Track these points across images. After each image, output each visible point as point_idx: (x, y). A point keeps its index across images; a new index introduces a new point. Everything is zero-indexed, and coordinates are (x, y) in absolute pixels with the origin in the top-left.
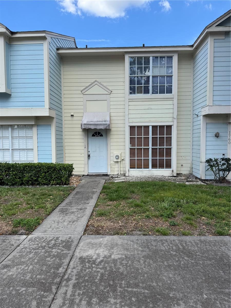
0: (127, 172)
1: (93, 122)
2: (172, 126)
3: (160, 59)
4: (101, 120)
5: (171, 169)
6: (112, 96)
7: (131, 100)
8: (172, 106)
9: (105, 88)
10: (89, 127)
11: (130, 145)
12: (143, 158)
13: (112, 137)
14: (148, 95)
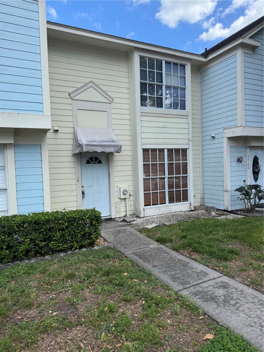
0: (142, 212)
1: (95, 142)
2: (188, 150)
3: (173, 66)
4: (106, 139)
5: (189, 202)
6: (113, 105)
7: (143, 114)
8: (186, 126)
9: (104, 93)
10: (94, 149)
11: (144, 174)
12: (158, 191)
13: (115, 163)
14: (162, 109)
